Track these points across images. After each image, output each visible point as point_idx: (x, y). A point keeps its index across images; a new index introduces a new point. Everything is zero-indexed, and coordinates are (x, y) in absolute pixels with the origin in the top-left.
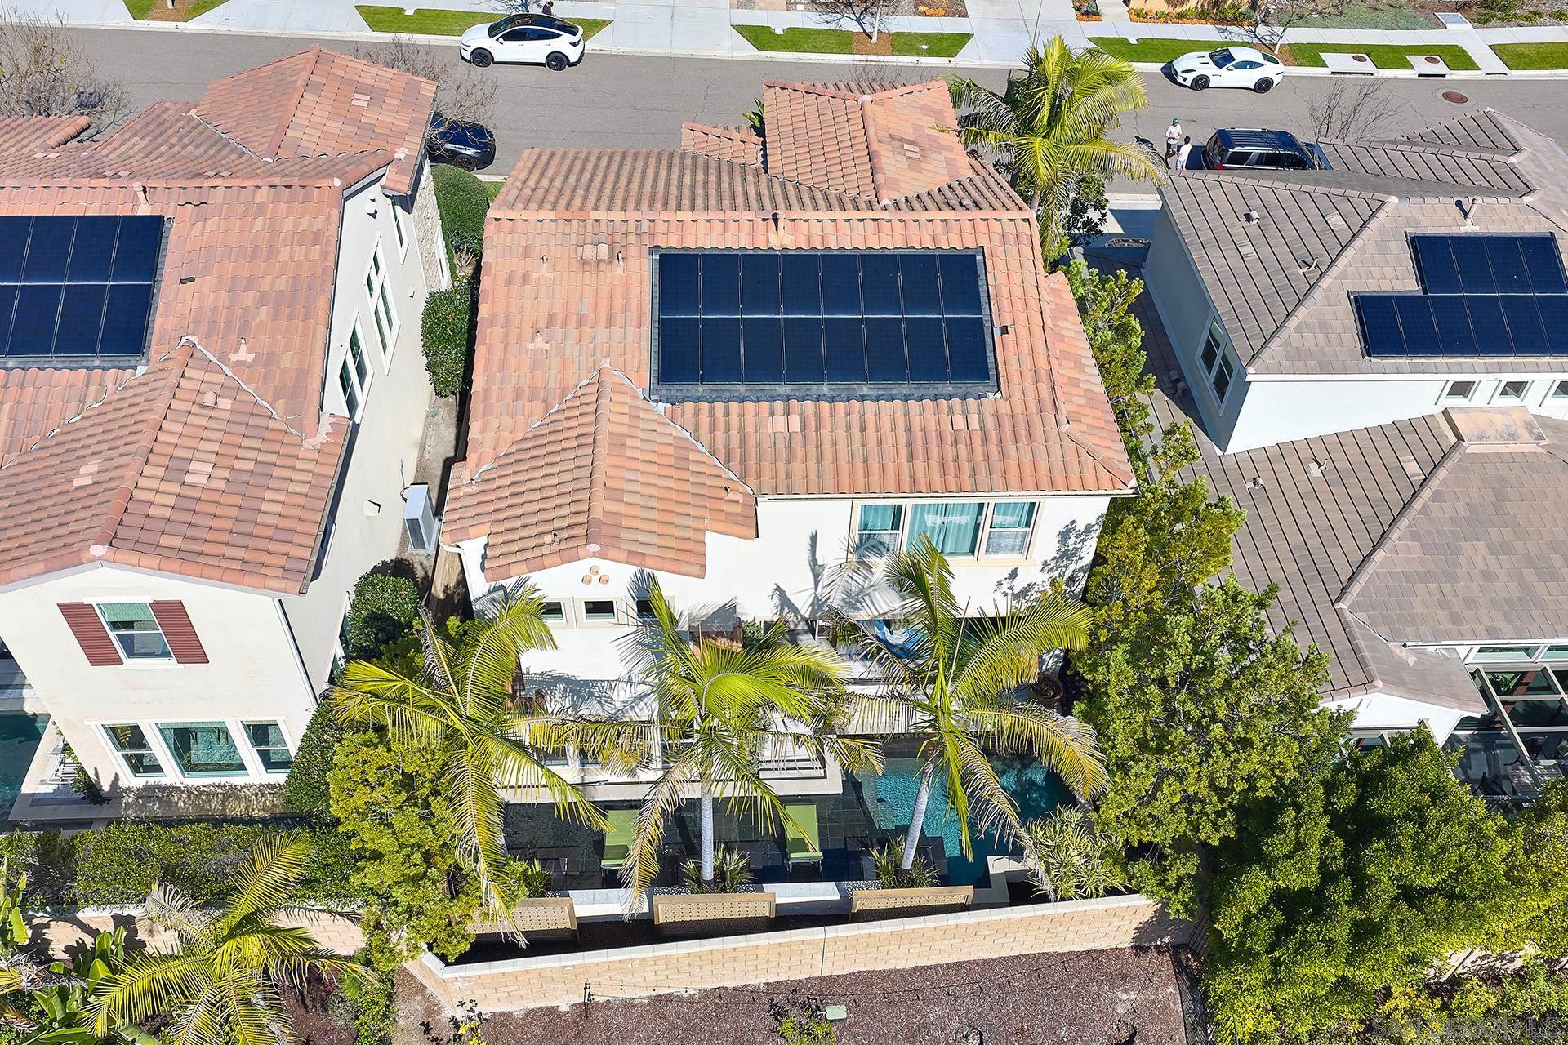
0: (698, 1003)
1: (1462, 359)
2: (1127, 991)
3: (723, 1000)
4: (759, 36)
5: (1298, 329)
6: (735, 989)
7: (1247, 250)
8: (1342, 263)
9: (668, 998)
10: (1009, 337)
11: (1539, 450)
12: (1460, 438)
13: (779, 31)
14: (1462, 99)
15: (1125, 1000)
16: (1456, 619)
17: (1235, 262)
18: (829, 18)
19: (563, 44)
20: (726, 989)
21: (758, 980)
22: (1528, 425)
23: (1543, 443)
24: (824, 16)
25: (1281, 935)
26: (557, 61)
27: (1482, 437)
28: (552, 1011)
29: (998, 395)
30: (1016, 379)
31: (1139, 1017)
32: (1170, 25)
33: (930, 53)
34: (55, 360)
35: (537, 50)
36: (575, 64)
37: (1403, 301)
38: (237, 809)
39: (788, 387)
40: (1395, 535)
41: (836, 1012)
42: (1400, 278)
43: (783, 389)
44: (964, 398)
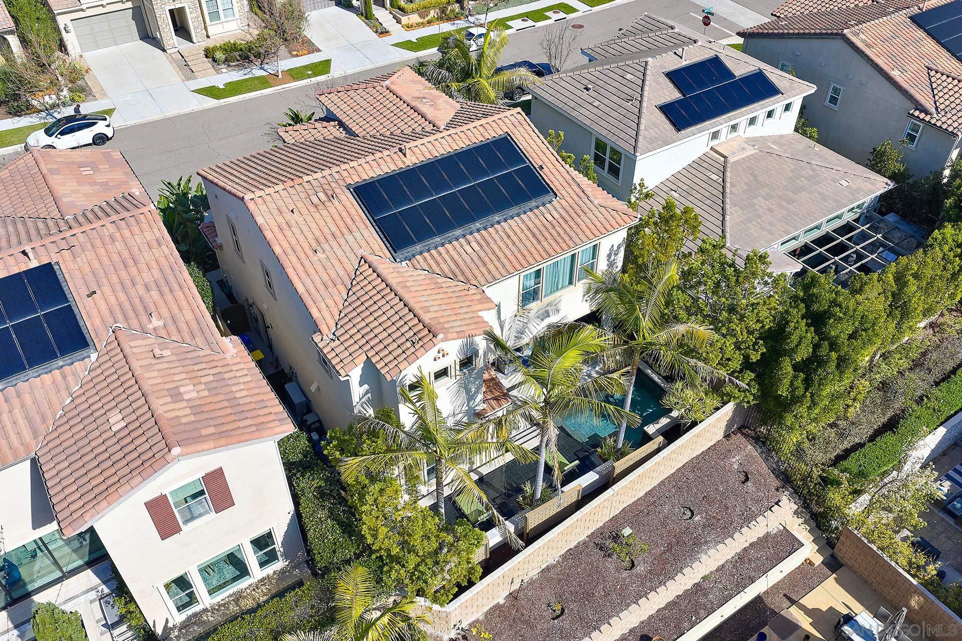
0: (563, 563)
1: (714, 120)
2: (734, 457)
3: (573, 555)
4: (211, 92)
5: (646, 130)
6: (576, 547)
7: (596, 103)
8: (646, 93)
9: (548, 569)
10: (545, 169)
11: (756, 151)
12: (725, 157)
13: (222, 87)
14: (581, 27)
15: (735, 461)
16: (771, 233)
17: (595, 110)
18: (246, 72)
19: (100, 128)
20: (571, 549)
21: (583, 537)
22: (746, 142)
23: (756, 147)
24: (241, 72)
25: (808, 382)
26: (100, 139)
27: (733, 153)
28: (497, 607)
29: (558, 198)
30: (560, 188)
31: (744, 465)
32: (426, 28)
33: (316, 75)
34: (31, 373)
35: (85, 136)
36: (111, 138)
37: (678, 102)
38: (249, 604)
39: (460, 231)
40: (728, 207)
41: (627, 531)
42: (672, 94)
43: (458, 232)
44: (544, 205)
